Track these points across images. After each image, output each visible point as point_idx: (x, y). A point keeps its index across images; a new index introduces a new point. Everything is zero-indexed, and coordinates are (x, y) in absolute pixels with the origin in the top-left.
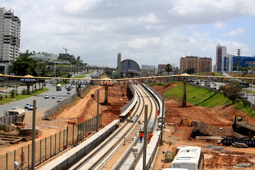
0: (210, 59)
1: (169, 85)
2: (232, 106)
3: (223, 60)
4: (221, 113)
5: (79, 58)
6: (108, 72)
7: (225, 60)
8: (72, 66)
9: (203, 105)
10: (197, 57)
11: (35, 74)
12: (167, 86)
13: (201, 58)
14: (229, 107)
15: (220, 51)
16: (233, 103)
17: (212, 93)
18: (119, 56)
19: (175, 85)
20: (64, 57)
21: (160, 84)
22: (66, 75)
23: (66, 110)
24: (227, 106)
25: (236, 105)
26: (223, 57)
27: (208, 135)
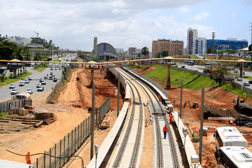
0: (182, 42)
1: (148, 68)
2: (219, 88)
3: (194, 43)
4: (209, 95)
5: (51, 41)
6: (82, 55)
7: (197, 44)
8: (46, 50)
9: (187, 88)
10: (169, 41)
11: (20, 58)
12: (146, 69)
13: (173, 42)
14: (217, 90)
15: (191, 34)
16: (220, 85)
17: (195, 76)
18: (95, 40)
19: (154, 68)
20: (36, 41)
21: (138, 67)
22: (45, 59)
23: (62, 93)
24: (214, 88)
25: (224, 87)
26: (194, 40)
27: (218, 116)
